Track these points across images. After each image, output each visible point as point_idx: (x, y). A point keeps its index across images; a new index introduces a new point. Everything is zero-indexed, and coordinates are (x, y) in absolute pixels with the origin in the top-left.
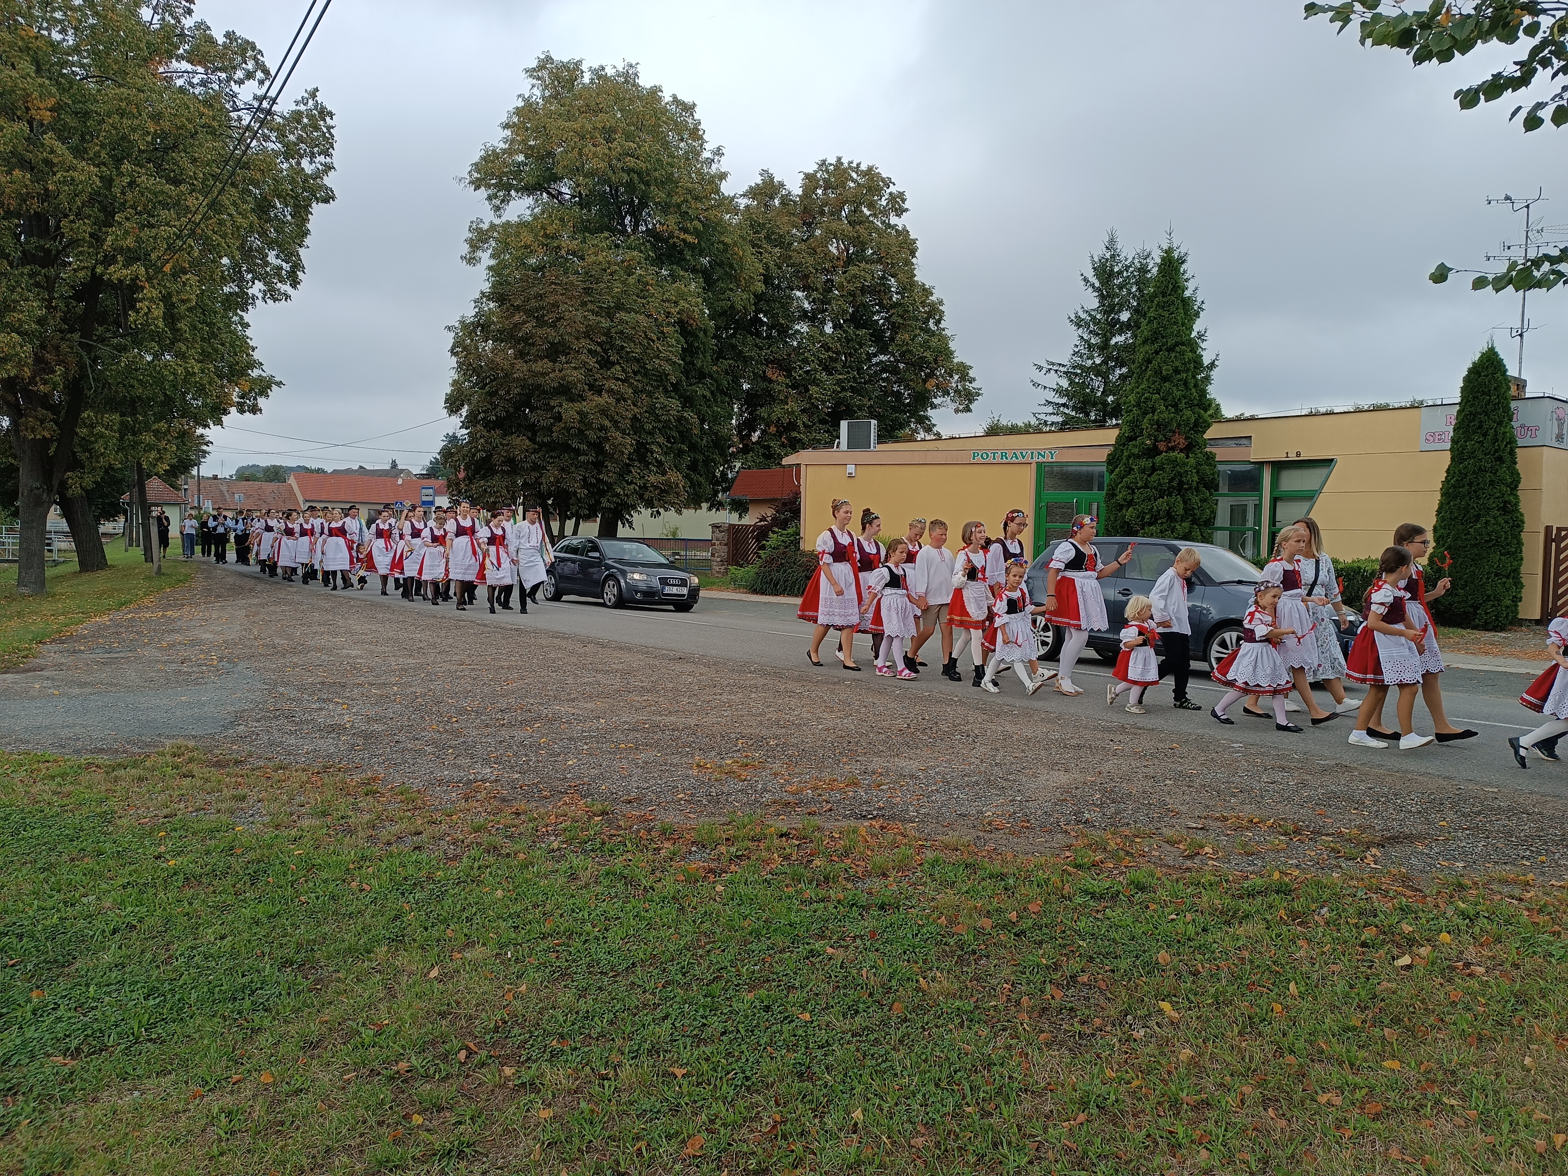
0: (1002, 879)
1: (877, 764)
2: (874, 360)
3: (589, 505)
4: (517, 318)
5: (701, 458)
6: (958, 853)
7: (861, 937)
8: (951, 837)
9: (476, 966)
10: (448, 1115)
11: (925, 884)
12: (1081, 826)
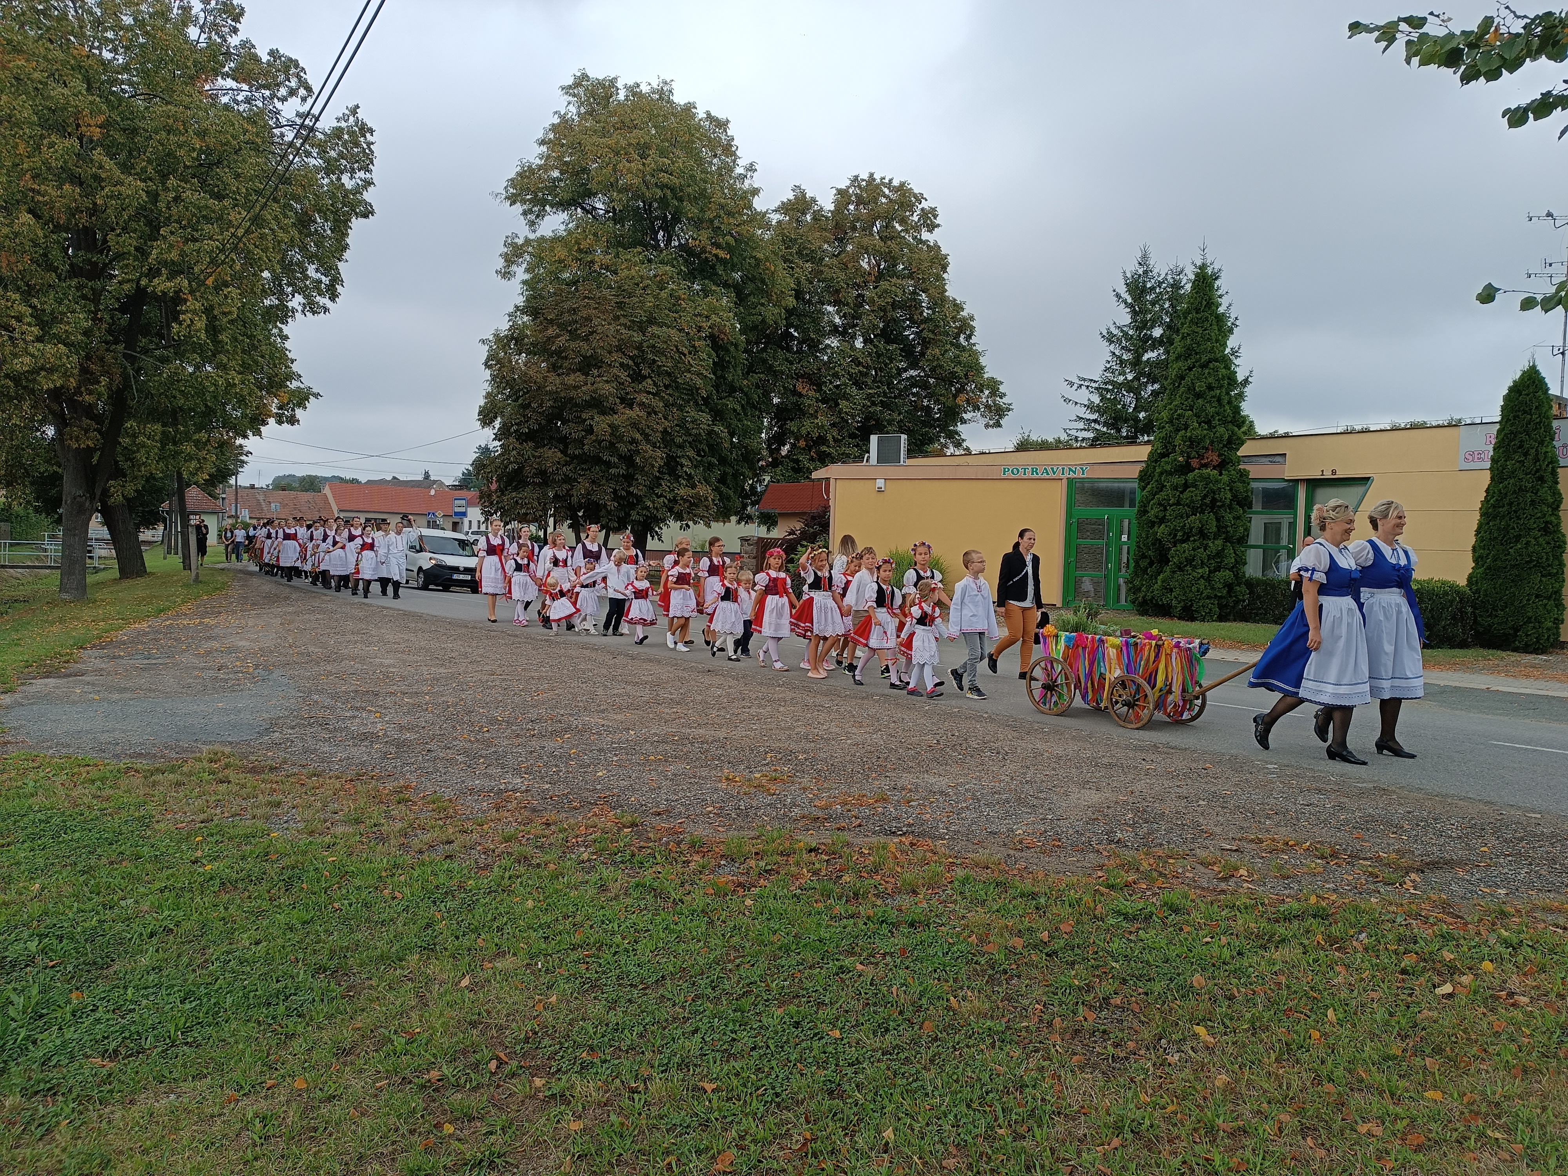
0: (1033, 898)
1: (907, 779)
2: (904, 375)
3: (618, 517)
4: (550, 332)
5: (730, 471)
6: (989, 871)
7: (892, 954)
8: (982, 855)
9: (506, 976)
10: (479, 1124)
11: (955, 902)
12: (1113, 846)
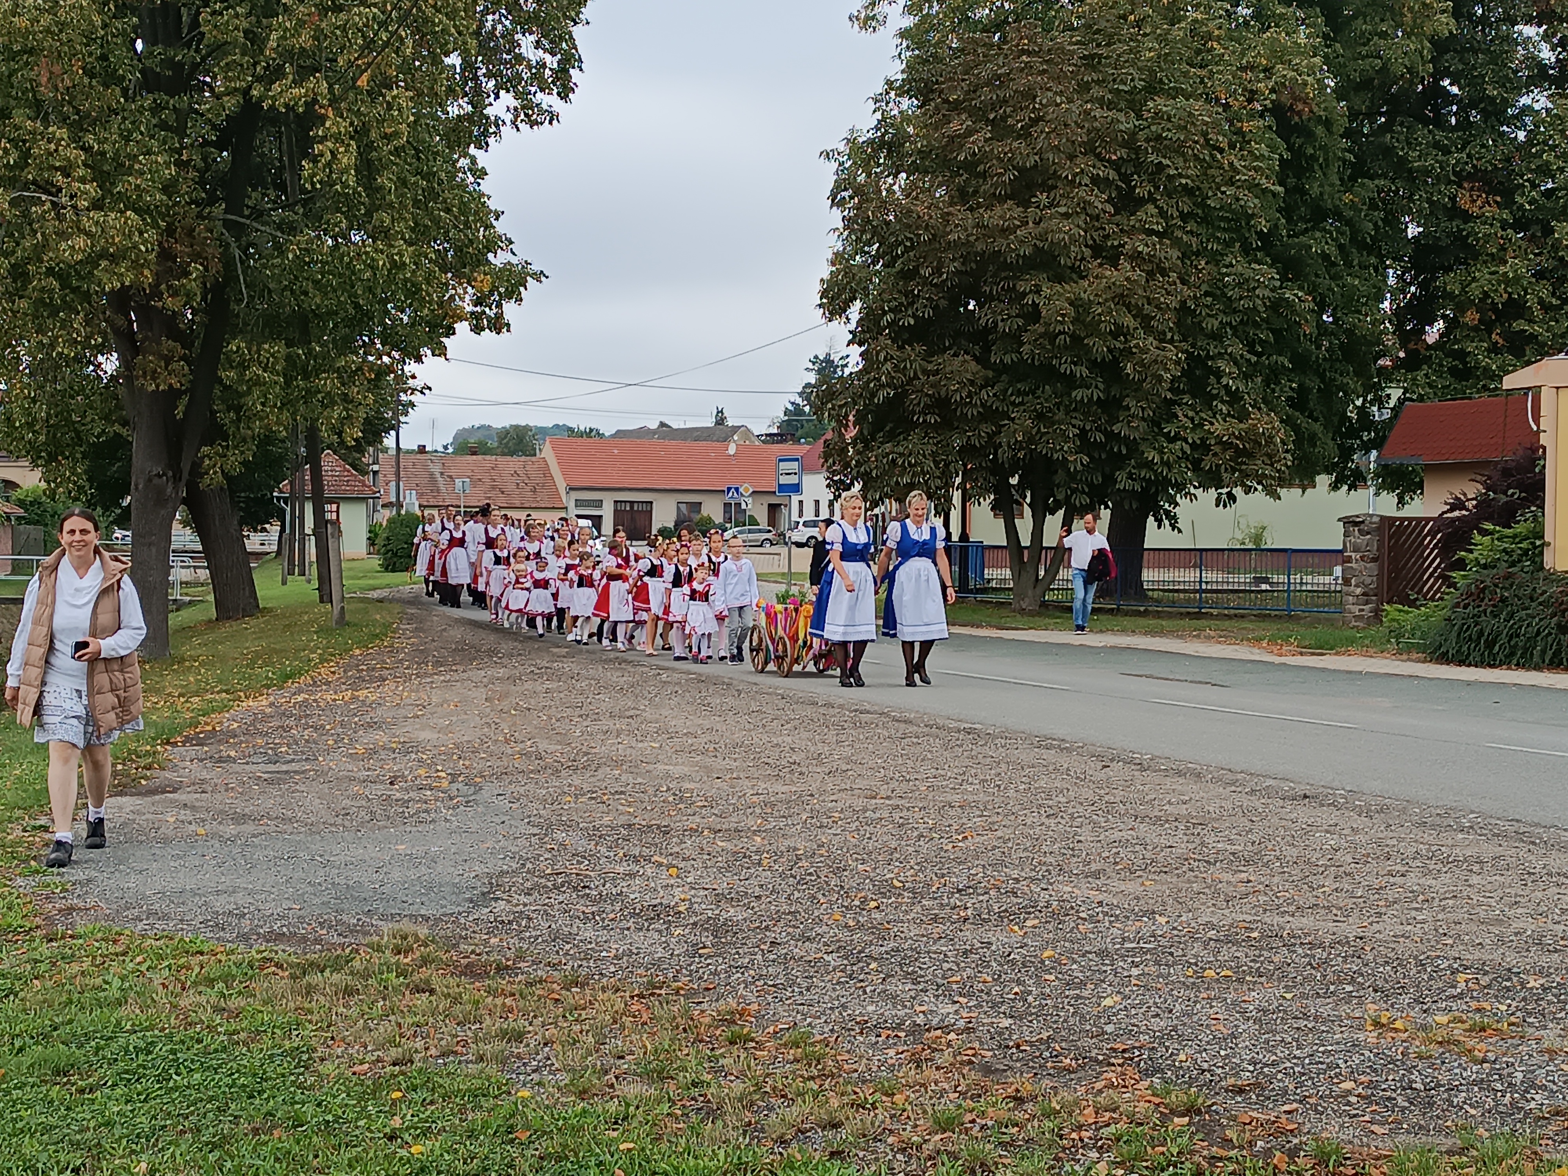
3: (1090, 485)
5: (1318, 382)
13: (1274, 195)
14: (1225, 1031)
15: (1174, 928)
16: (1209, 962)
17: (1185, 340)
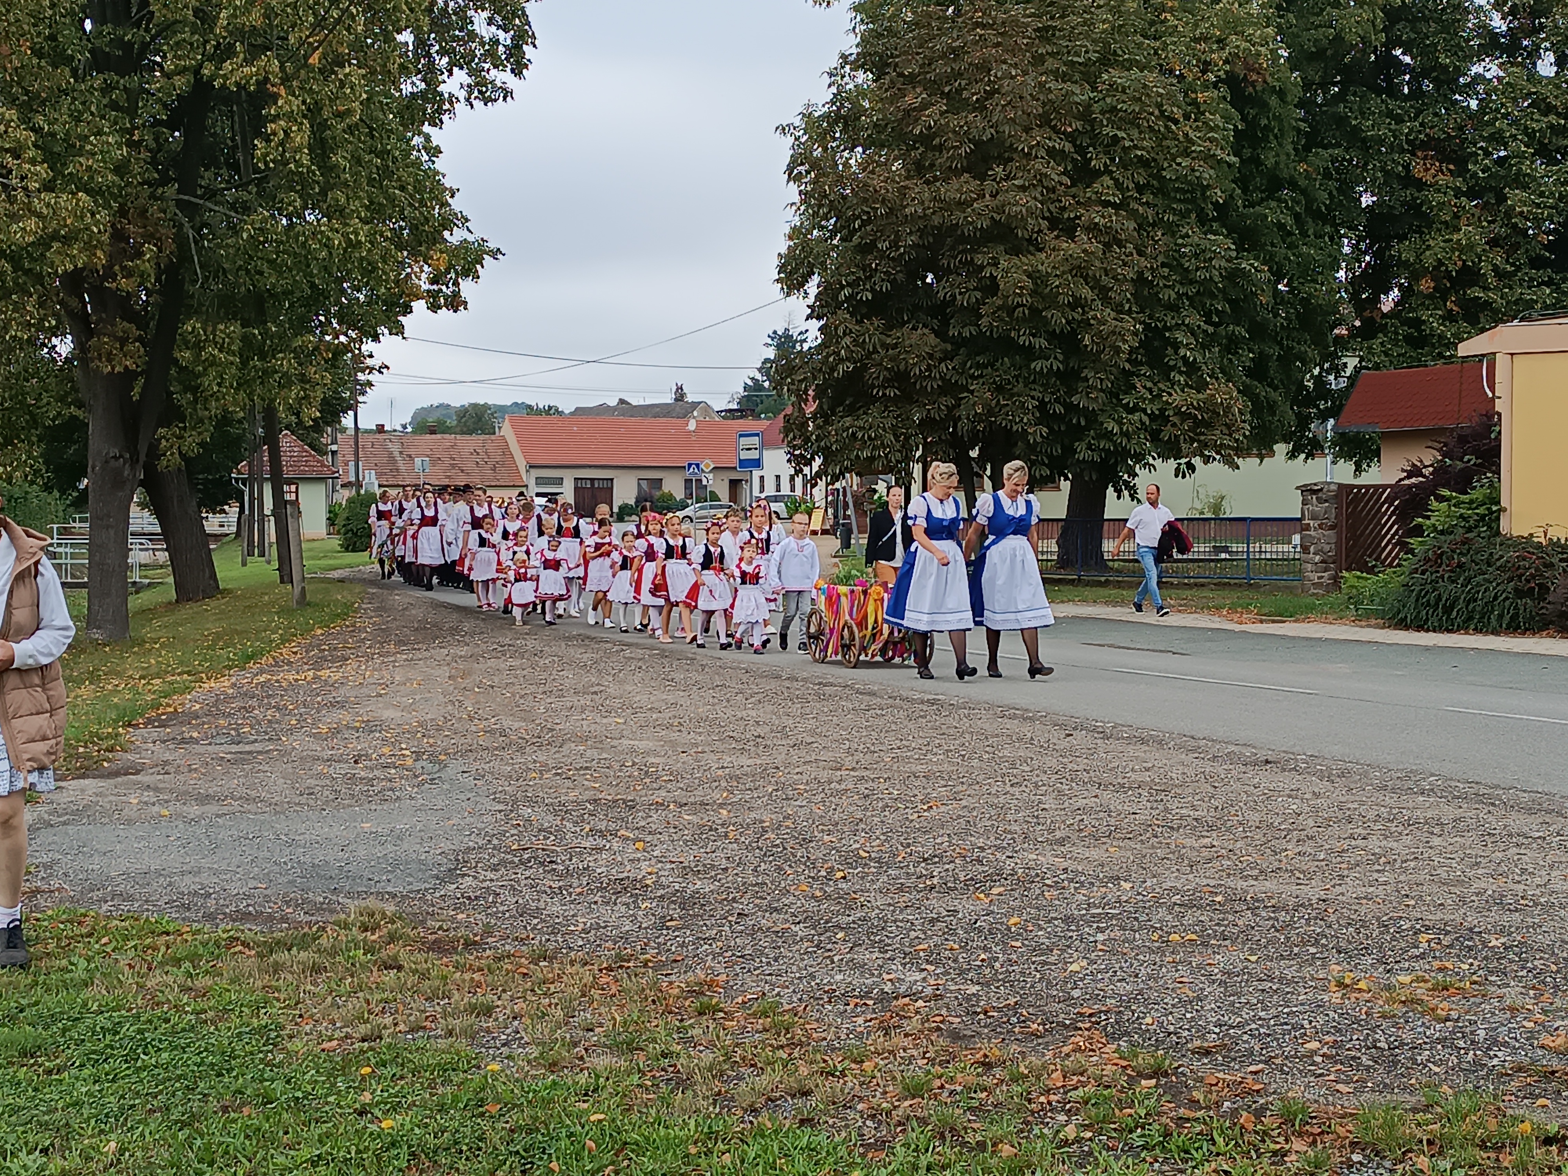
13: (1230, 165)
14: (1190, 994)
15: (1139, 894)
16: (1173, 927)
17: (1142, 311)
